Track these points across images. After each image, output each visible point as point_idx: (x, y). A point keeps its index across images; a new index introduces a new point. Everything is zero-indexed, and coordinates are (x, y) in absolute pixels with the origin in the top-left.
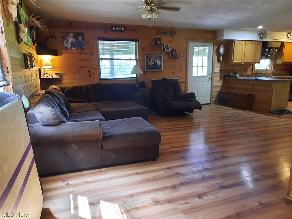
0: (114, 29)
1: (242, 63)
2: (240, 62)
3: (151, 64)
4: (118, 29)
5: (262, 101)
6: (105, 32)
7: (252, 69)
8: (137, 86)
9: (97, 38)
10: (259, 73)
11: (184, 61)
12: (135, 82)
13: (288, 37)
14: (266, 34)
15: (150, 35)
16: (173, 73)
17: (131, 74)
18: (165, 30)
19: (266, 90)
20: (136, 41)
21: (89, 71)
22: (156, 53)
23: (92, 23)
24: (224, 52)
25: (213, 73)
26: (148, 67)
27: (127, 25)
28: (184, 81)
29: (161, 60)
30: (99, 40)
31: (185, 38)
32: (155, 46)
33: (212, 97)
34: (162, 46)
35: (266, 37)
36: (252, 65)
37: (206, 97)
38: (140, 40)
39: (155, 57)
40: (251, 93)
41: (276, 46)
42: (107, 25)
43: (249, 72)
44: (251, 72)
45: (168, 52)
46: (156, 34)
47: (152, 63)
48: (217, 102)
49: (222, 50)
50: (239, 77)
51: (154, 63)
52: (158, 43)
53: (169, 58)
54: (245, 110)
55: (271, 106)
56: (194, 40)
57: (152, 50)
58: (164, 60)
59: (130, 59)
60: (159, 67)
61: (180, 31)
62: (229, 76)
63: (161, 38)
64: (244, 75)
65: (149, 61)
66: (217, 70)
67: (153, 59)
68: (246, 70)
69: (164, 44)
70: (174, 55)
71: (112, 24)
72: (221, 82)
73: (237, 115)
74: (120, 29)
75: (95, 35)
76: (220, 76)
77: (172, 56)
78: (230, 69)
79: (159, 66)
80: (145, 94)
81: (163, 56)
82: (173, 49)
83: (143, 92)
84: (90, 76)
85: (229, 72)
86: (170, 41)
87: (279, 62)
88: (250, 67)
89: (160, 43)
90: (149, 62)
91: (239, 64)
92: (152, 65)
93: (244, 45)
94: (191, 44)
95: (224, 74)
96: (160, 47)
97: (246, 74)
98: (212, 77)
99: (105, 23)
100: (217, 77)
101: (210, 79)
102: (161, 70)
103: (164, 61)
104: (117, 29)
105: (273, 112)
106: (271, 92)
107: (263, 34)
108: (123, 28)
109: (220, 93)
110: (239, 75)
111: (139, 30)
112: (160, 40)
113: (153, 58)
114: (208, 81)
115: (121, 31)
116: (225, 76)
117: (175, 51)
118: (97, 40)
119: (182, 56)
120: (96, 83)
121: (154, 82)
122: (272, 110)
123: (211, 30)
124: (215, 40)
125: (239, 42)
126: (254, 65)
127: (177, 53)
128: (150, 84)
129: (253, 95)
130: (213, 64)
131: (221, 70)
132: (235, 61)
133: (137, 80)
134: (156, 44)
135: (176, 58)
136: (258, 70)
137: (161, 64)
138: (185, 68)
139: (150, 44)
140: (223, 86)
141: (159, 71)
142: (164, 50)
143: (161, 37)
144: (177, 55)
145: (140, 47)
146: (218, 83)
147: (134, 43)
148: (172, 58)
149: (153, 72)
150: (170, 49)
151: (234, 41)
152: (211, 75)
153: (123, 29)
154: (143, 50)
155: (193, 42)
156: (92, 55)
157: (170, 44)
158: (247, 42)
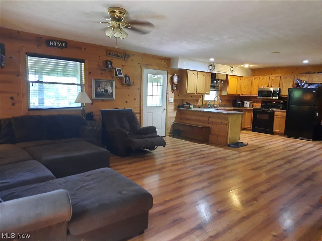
0: (51, 43)
1: (194, 94)
2: (193, 92)
3: (100, 90)
4: (57, 44)
5: (218, 134)
6: (38, 46)
7: (202, 99)
8: (84, 117)
9: (26, 53)
10: (208, 104)
11: (138, 89)
12: (81, 113)
13: (232, 71)
14: (214, 66)
15: (99, 56)
16: (126, 102)
17: (76, 102)
18: (117, 52)
19: (222, 122)
20: (81, 61)
21: (12, 98)
22: (107, 78)
23: (18, 32)
24: (178, 82)
25: (167, 103)
26: (97, 95)
27: (69, 41)
28: (138, 112)
29: (112, 86)
30: (27, 56)
31: (139, 64)
32: (105, 70)
33: (167, 129)
34: (113, 70)
35: (214, 69)
36: (202, 95)
37: (161, 129)
38: (86, 61)
39: (106, 83)
40: (207, 125)
41: (222, 79)
42: (41, 37)
43: (200, 103)
44: (201, 103)
45: (121, 78)
46: (106, 55)
47: (102, 90)
48: (172, 134)
49: (175, 79)
50: (192, 108)
51: (105, 90)
52: (110, 66)
53: (122, 84)
54: (202, 143)
55: (227, 138)
56: (148, 66)
57: (102, 74)
58: (116, 86)
59: (73, 84)
60: (110, 95)
61: (134, 54)
62: (183, 107)
63: (112, 61)
64: (196, 106)
65: (98, 87)
66: (171, 100)
67: (103, 86)
68: (197, 100)
69: (116, 68)
70: (127, 82)
71: (48, 37)
72: (175, 113)
73: (199, 150)
74: (60, 44)
75: (22, 49)
76: (174, 107)
77: (126, 83)
78: (183, 99)
79: (111, 93)
80: (95, 128)
81: (115, 82)
82: (126, 75)
83: (92, 126)
84: (13, 104)
85: (183, 103)
86: (123, 65)
87: (224, 93)
88: (201, 97)
89: (111, 67)
90: (98, 89)
91: (192, 95)
92: (102, 93)
93: (196, 75)
94: (145, 71)
95: (177, 104)
96: (111, 71)
97: (198, 105)
98: (166, 107)
99: (39, 35)
100: (171, 108)
101: (164, 109)
102: (113, 99)
103: (116, 88)
104: (55, 45)
105: (230, 146)
106: (227, 125)
107: (212, 66)
108: (63, 43)
109: (174, 125)
110: (193, 106)
111: (85, 49)
112: (111, 63)
113: (103, 84)
114: (163, 112)
115: (61, 47)
116: (179, 107)
117: (129, 77)
118: (26, 55)
119: (136, 84)
120: (22, 115)
121: (104, 113)
122: (228, 143)
123: (165, 58)
124: (169, 68)
125: (192, 72)
126: (204, 95)
127: (130, 79)
128: (99, 115)
129: (210, 127)
130: (167, 94)
131: (175, 100)
132: (188, 92)
133: (83, 111)
134: (107, 67)
135: (129, 85)
136: (207, 101)
137: (112, 92)
138: (139, 97)
139: (99, 66)
140: (176, 117)
141: (110, 100)
142: (116, 75)
143: (112, 59)
144: (131, 81)
145: (86, 69)
146: (173, 114)
147: (78, 63)
148: (126, 85)
149: (103, 100)
150: (123, 75)
151: (187, 71)
152: (165, 106)
153: (63, 45)
154: (90, 73)
155: (148, 68)
156: (18, 76)
157: (122, 69)
158: (198, 72)
